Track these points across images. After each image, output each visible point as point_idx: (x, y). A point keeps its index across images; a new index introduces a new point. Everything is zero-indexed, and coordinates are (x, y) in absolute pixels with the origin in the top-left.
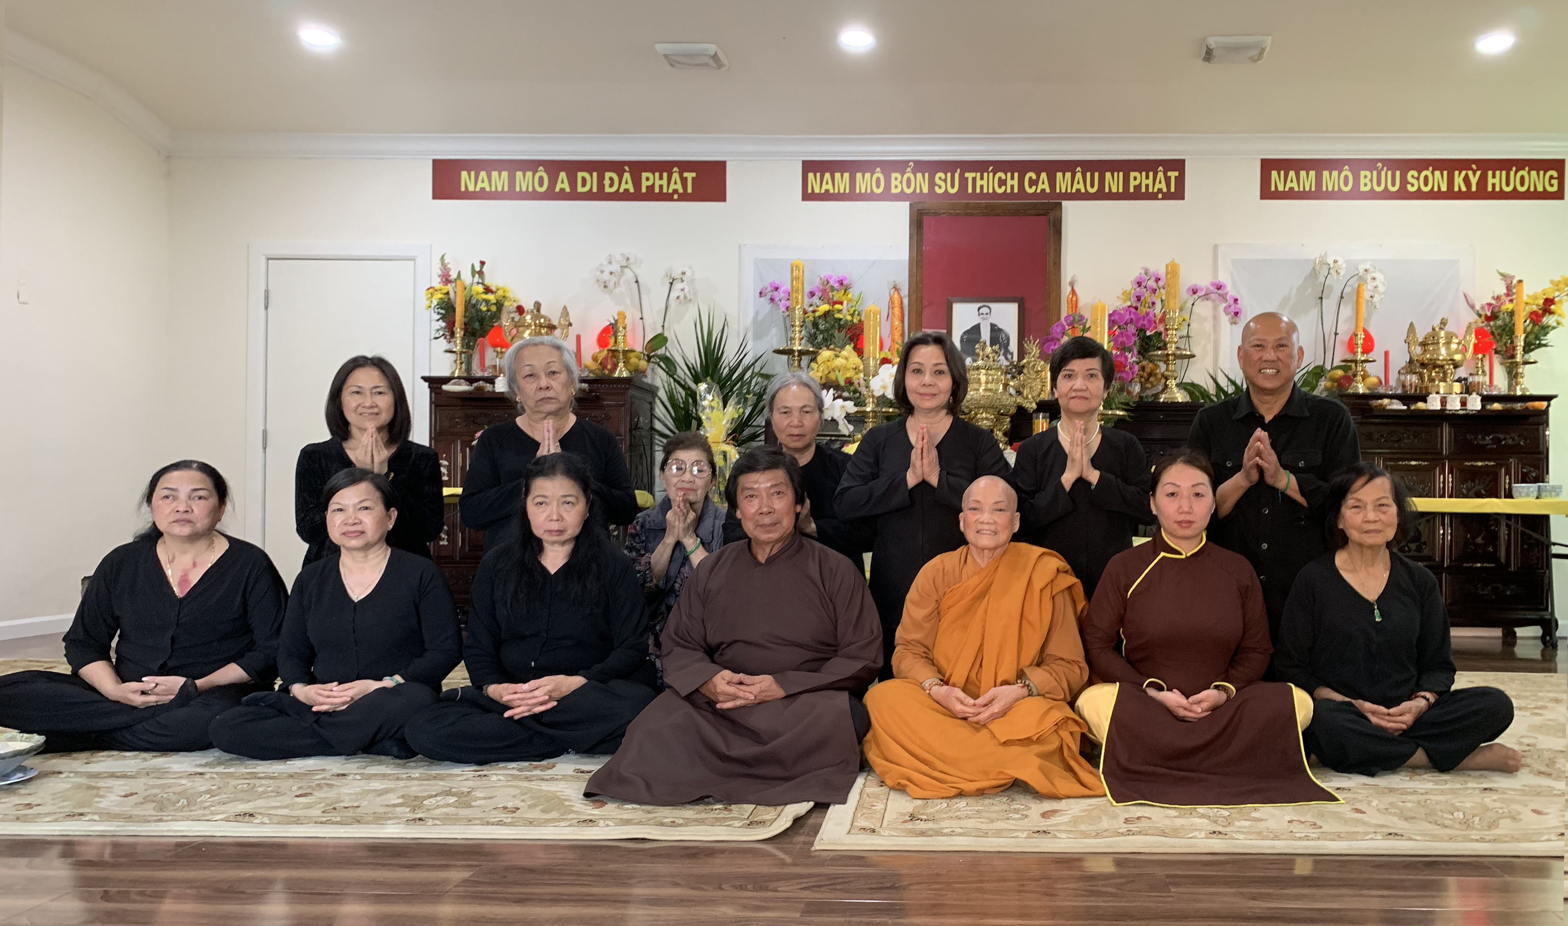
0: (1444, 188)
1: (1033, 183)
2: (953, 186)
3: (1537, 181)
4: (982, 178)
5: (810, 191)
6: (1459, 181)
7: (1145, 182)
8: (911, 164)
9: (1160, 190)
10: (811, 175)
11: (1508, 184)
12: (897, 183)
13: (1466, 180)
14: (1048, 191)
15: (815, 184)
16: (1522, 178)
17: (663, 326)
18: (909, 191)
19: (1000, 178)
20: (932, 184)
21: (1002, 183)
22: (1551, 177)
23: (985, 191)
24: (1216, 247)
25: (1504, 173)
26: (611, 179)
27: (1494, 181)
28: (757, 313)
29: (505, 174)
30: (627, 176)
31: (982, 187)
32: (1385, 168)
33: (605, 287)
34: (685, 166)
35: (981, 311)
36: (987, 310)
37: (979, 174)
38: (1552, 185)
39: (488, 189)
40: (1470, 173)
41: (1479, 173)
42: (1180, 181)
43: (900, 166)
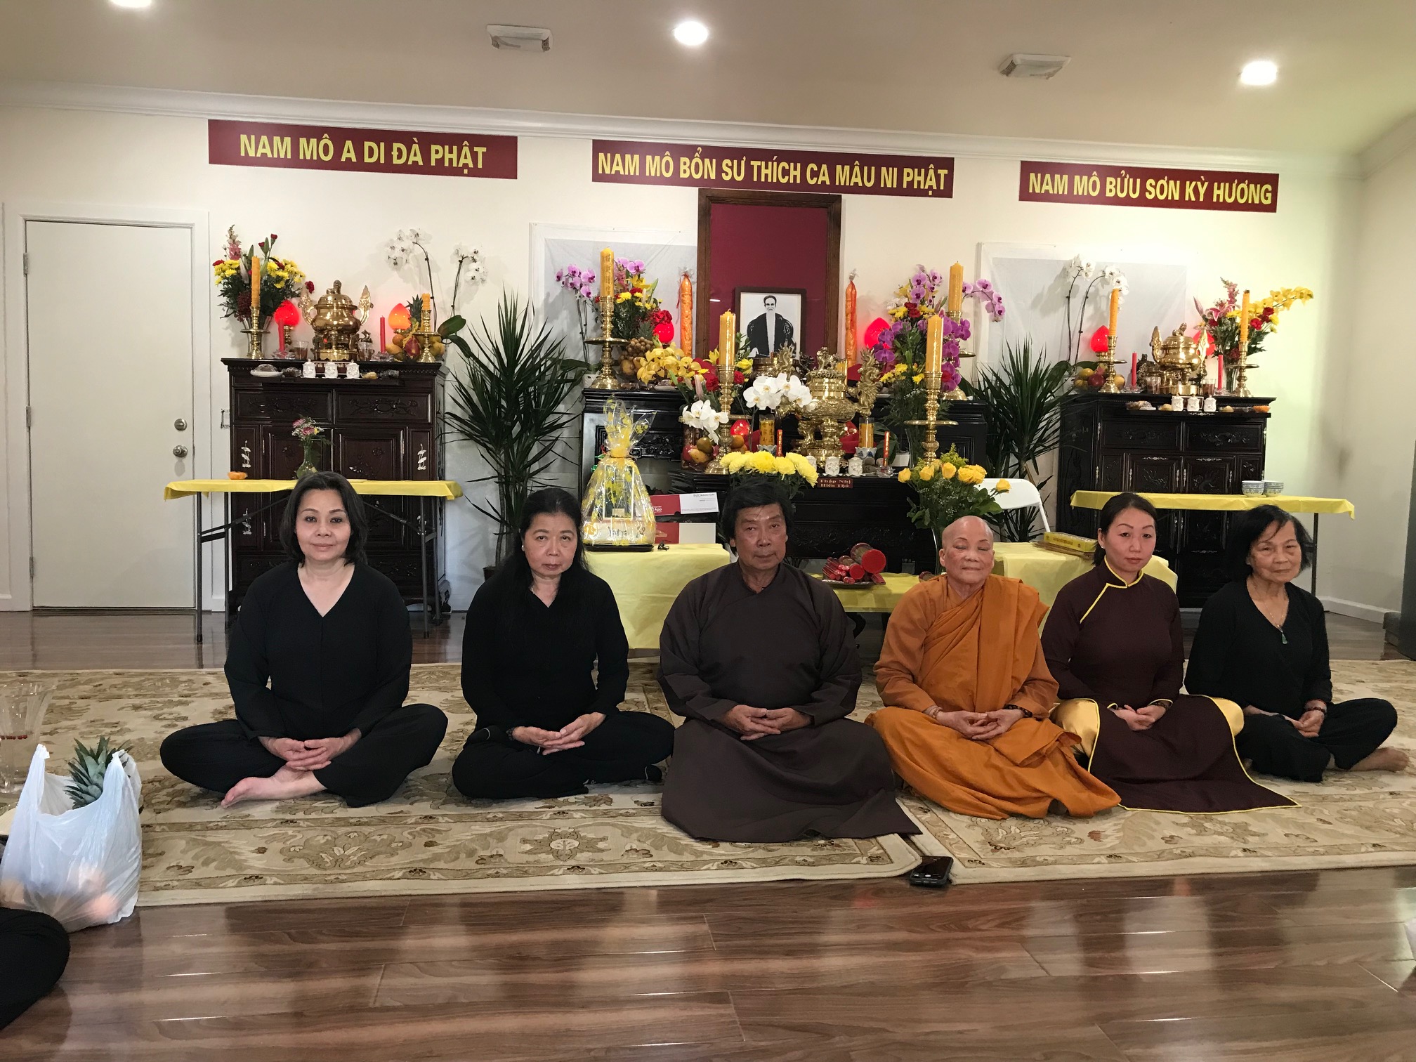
0: (1177, 197)
1: (815, 174)
2: (739, 174)
3: (1255, 194)
4: (767, 167)
5: (600, 172)
6: (1189, 190)
7: (917, 178)
8: (699, 149)
9: (931, 187)
10: (601, 156)
11: (1230, 196)
12: (686, 167)
13: (1196, 190)
14: (828, 183)
15: (606, 167)
16: (1242, 190)
17: (453, 306)
18: (697, 177)
19: (784, 168)
20: (719, 171)
21: (786, 173)
22: (1267, 191)
23: (770, 180)
24: (979, 246)
25: (1227, 185)
26: (399, 150)
27: (1219, 192)
29: (288, 140)
30: (415, 147)
31: (766, 175)
32: (1128, 176)
33: (396, 264)
34: (475, 140)
35: (767, 301)
36: (773, 301)
38: (1266, 198)
39: (270, 155)
40: (1199, 184)
41: (1206, 184)
42: (949, 179)
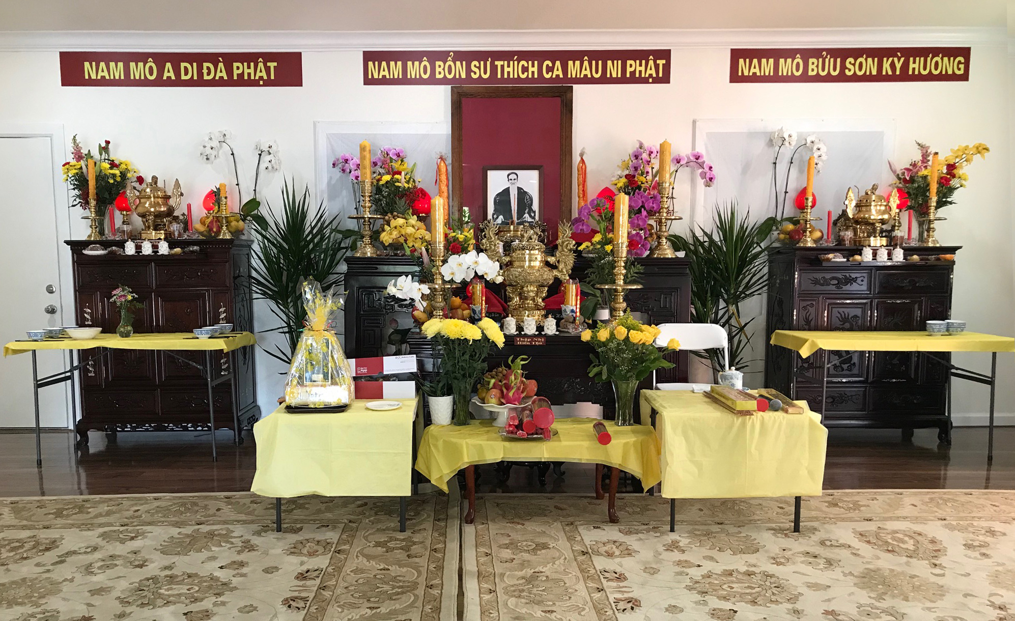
0: (874, 72)
1: (550, 69)
2: (485, 73)
3: (949, 65)
4: (509, 66)
5: (370, 77)
6: (886, 65)
7: (638, 69)
8: (452, 53)
9: (651, 75)
10: (370, 64)
11: (925, 69)
12: (441, 70)
13: (893, 66)
14: (561, 76)
15: (374, 72)
16: (937, 63)
17: (255, 190)
18: (450, 77)
19: (523, 65)
20: (469, 71)
21: (525, 69)
22: (959, 62)
23: (511, 76)
24: (694, 122)
25: (922, 59)
26: (208, 68)
27: (914, 66)
28: (331, 179)
29: (121, 65)
30: (221, 65)
31: (509, 73)
32: (829, 56)
33: (207, 159)
34: (268, 57)
35: (510, 177)
36: (515, 177)
37: (506, 62)
38: (959, 69)
39: (107, 77)
40: (896, 59)
41: (902, 59)
42: (667, 67)
43: (442, 56)
